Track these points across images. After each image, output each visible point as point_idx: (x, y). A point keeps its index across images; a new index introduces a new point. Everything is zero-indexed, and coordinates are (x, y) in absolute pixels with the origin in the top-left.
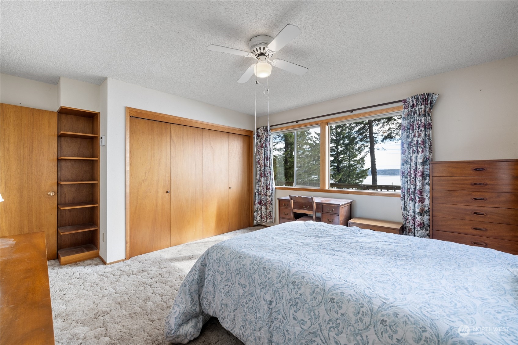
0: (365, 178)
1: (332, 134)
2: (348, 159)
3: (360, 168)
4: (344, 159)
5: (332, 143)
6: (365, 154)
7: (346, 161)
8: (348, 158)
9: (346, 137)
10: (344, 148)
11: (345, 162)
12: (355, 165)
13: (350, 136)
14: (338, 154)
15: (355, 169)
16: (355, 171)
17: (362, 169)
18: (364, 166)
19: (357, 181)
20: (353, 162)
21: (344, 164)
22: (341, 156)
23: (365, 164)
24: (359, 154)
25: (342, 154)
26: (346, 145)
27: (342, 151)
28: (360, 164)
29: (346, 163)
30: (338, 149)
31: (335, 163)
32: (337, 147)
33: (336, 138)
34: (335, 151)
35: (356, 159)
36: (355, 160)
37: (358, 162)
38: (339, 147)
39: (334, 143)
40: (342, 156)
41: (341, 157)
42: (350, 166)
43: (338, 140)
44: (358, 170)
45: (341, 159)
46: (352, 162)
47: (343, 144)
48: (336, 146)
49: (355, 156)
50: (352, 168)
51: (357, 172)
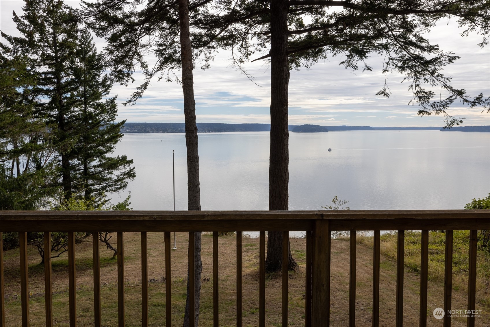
0: (116, 142)
1: (46, 44)
2: (81, 101)
3: (108, 121)
4: (72, 102)
5: (45, 65)
6: (140, 91)
7: (77, 107)
8: (83, 99)
9: (78, 53)
10: (74, 77)
11: (76, 109)
12: (97, 115)
13: (86, 52)
14: (61, 89)
15: (97, 124)
16: (98, 127)
17: (112, 122)
18: (116, 117)
19: (101, 148)
20: (94, 108)
21: (73, 112)
22: (65, 95)
23: (117, 113)
24: (106, 93)
25: (69, 91)
26: (77, 72)
27: (68, 83)
28: (108, 112)
29: (77, 111)
30: (59, 79)
31: (52, 109)
32: (57, 74)
33: (56, 52)
34: (53, 83)
35: (98, 102)
36: (99, 105)
37: (102, 108)
38: (63, 74)
39: (49, 64)
40: (68, 95)
41: (66, 98)
42: (87, 116)
43: (59, 57)
44: (103, 125)
45: (65, 100)
46: (90, 109)
47: (71, 68)
48: (54, 70)
49: (98, 96)
50: (90, 121)
51: (101, 129)
